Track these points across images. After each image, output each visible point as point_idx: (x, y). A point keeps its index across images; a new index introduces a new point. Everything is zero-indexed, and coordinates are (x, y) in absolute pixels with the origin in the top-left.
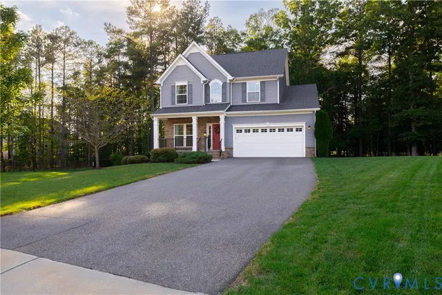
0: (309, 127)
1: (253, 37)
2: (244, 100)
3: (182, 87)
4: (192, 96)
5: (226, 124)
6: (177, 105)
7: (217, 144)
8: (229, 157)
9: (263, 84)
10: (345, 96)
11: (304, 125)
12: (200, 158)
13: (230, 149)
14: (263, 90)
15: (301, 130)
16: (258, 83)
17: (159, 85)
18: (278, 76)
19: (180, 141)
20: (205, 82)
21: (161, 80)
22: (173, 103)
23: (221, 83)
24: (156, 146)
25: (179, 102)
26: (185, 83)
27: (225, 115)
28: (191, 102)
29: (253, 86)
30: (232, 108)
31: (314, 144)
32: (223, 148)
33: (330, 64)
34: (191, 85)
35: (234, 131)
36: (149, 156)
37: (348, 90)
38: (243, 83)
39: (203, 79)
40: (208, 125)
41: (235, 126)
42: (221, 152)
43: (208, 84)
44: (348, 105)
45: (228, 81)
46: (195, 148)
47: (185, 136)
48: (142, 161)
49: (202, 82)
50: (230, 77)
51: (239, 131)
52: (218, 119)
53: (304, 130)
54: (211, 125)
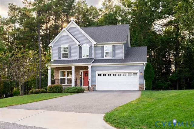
0: (141, 72)
1: (107, 13)
2: (103, 57)
3: (65, 48)
4: (71, 54)
5: (92, 71)
6: (62, 59)
7: (87, 83)
8: (93, 90)
9: (114, 47)
10: (169, 52)
11: (138, 71)
12: (78, 90)
13: (94, 86)
14: (114, 51)
15: (136, 74)
16: (111, 46)
17: (51, 47)
18: (123, 42)
19: (63, 81)
20: (79, 45)
21: (52, 44)
22: (60, 58)
23: (89, 46)
24: (49, 83)
25: (63, 57)
26: (67, 46)
27: (91, 65)
28: (70, 57)
29: (108, 48)
30: (95, 61)
31: (143, 82)
32: (90, 85)
33: (159, 31)
34: (71, 47)
35: (97, 75)
36: (46, 89)
37: (171, 48)
38: (102, 46)
39: (78, 43)
40: (81, 71)
41: (97, 72)
42: (89, 87)
43: (81, 47)
44: (172, 59)
45: (93, 45)
46: (73, 85)
47: (66, 78)
48: (43, 92)
49: (77, 46)
50: (94, 43)
51: (100, 75)
52: (87, 68)
53: (138, 74)
54: (82, 71)
